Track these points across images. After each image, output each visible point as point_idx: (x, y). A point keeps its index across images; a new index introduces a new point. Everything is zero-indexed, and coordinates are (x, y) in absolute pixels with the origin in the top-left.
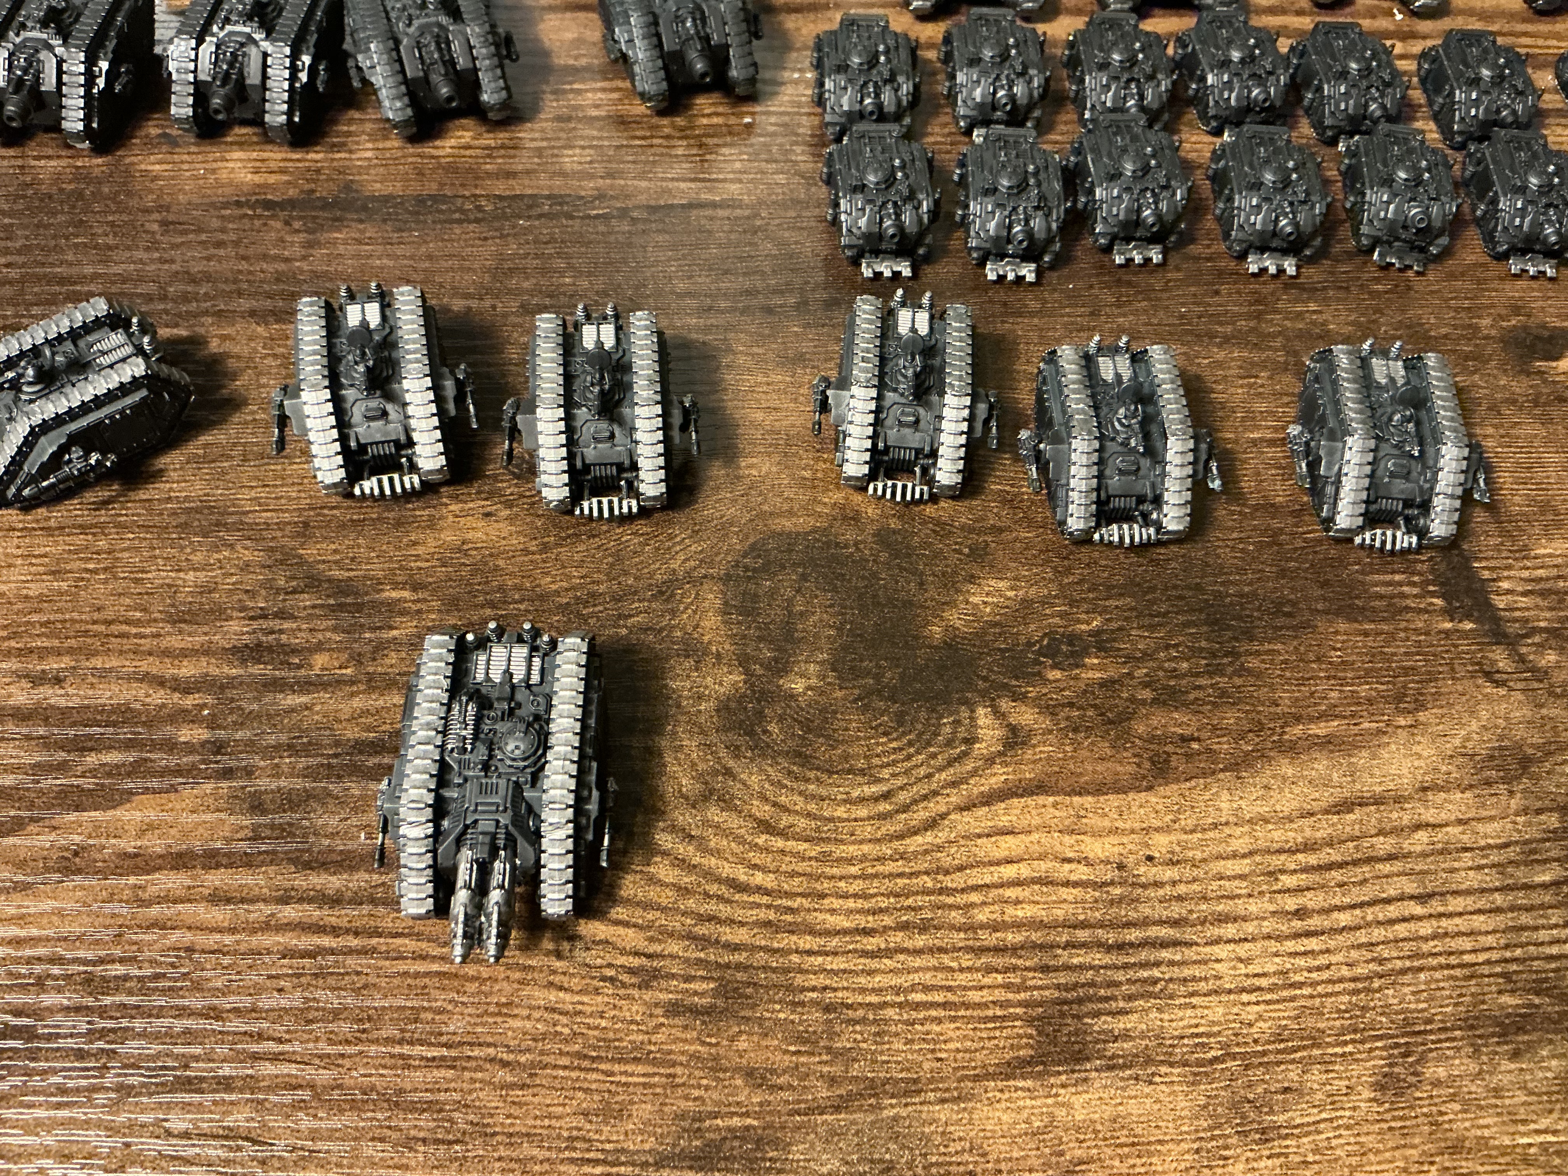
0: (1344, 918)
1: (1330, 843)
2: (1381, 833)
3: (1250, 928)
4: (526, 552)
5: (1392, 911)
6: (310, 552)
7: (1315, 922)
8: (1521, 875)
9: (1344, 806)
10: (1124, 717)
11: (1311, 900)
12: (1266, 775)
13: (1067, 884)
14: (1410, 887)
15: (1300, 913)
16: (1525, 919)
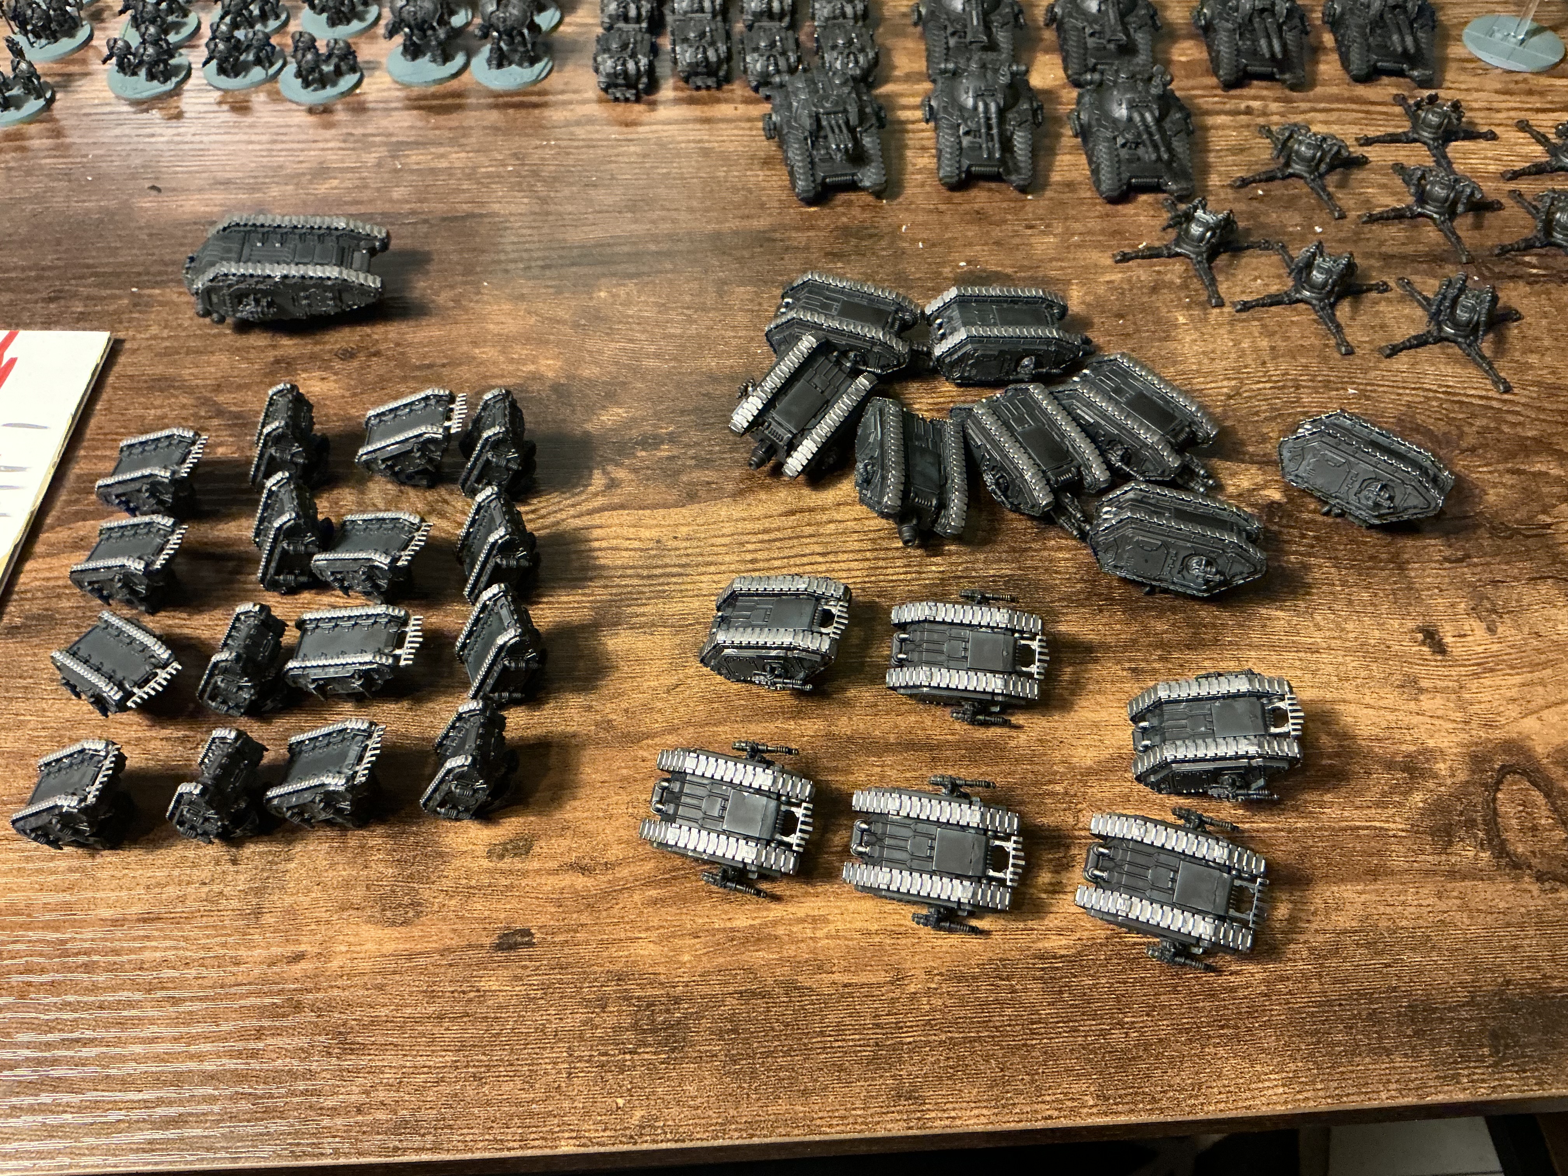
0: (777, 563)
1: (778, 529)
2: (809, 525)
3: (723, 568)
4: (343, 397)
5: (805, 560)
6: (220, 399)
7: (761, 565)
8: (885, 544)
9: (792, 513)
10: (678, 473)
11: (759, 555)
12: (751, 499)
13: (627, 549)
14: (818, 549)
15: (753, 561)
16: (881, 563)
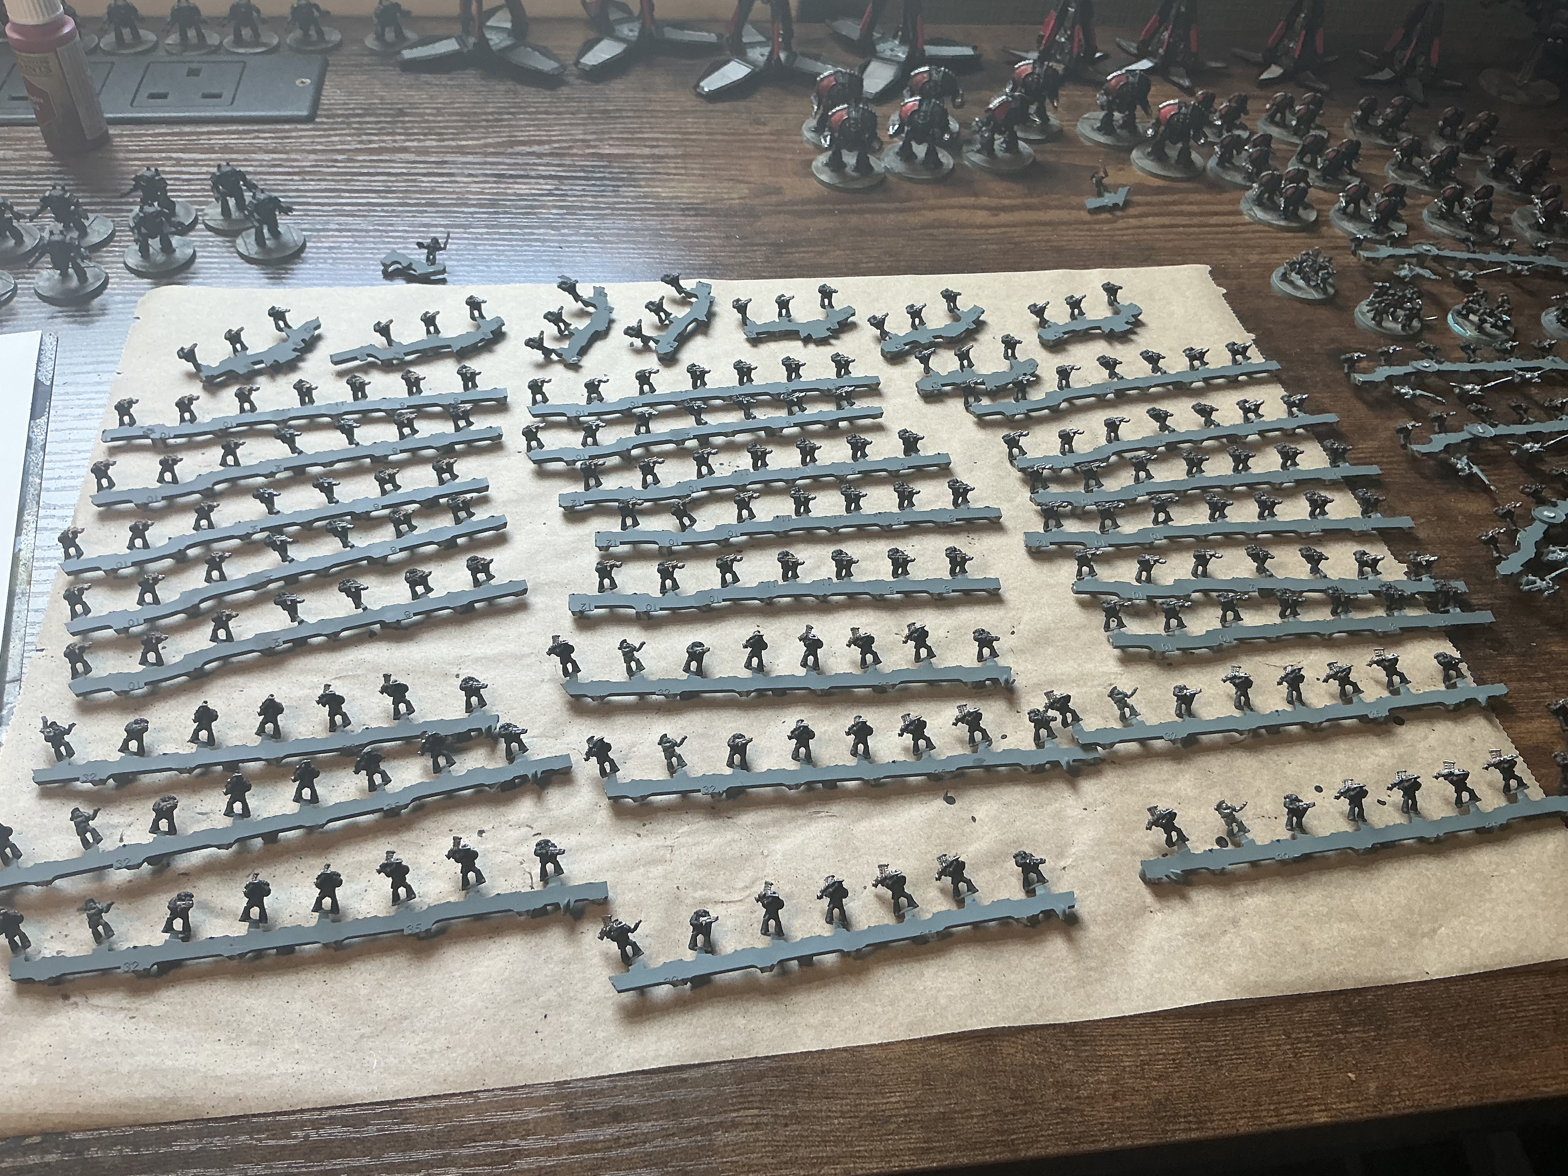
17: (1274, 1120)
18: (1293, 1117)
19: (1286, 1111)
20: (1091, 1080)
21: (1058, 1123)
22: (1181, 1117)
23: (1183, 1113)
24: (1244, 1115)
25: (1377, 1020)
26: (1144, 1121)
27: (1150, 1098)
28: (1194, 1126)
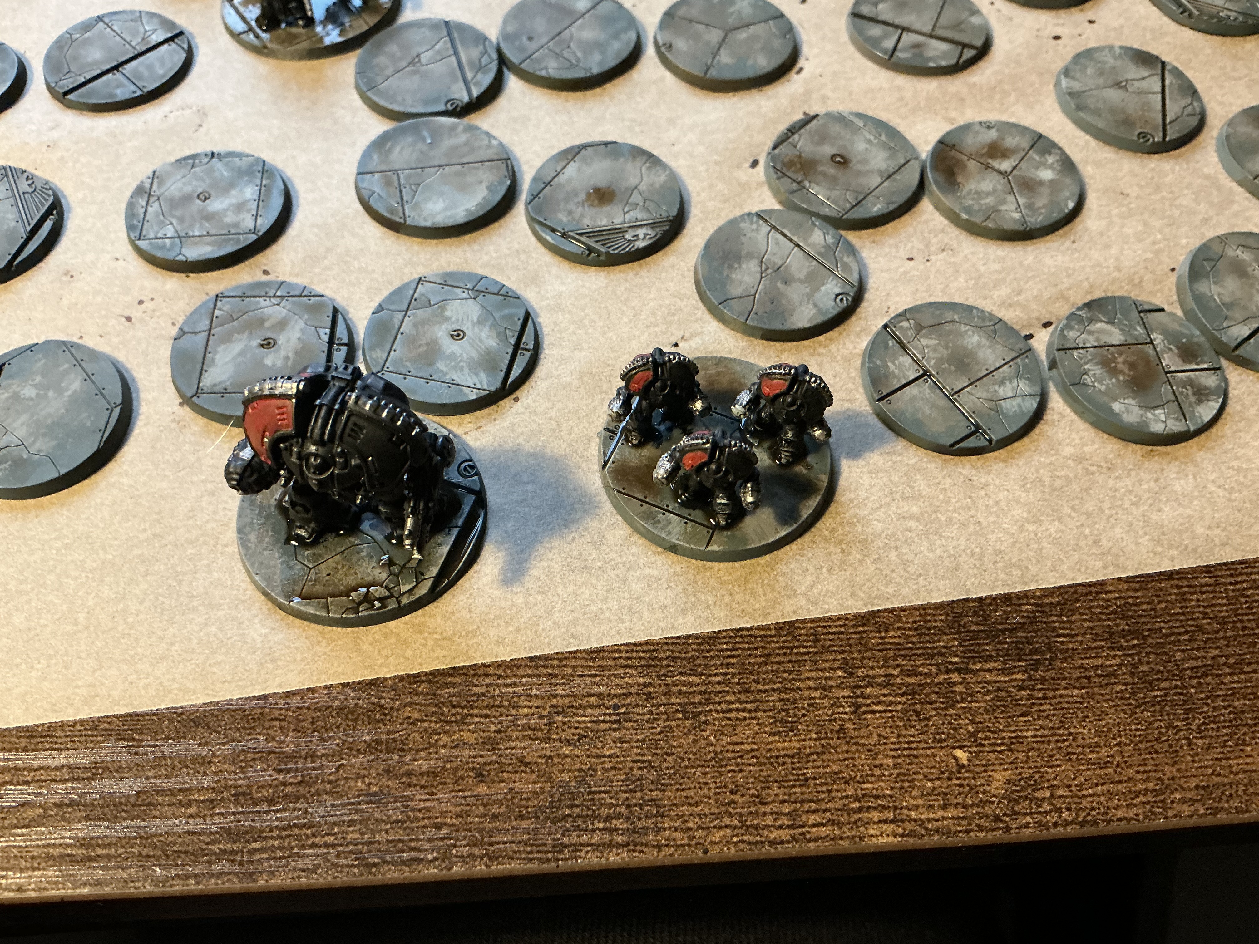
17: (785, 835)
18: (823, 831)
19: (813, 818)
20: (446, 739)
21: (352, 823)
22: (598, 817)
23: (605, 811)
24: (727, 820)
25: (1035, 651)
26: (524, 824)
27: (550, 780)
28: (619, 839)
